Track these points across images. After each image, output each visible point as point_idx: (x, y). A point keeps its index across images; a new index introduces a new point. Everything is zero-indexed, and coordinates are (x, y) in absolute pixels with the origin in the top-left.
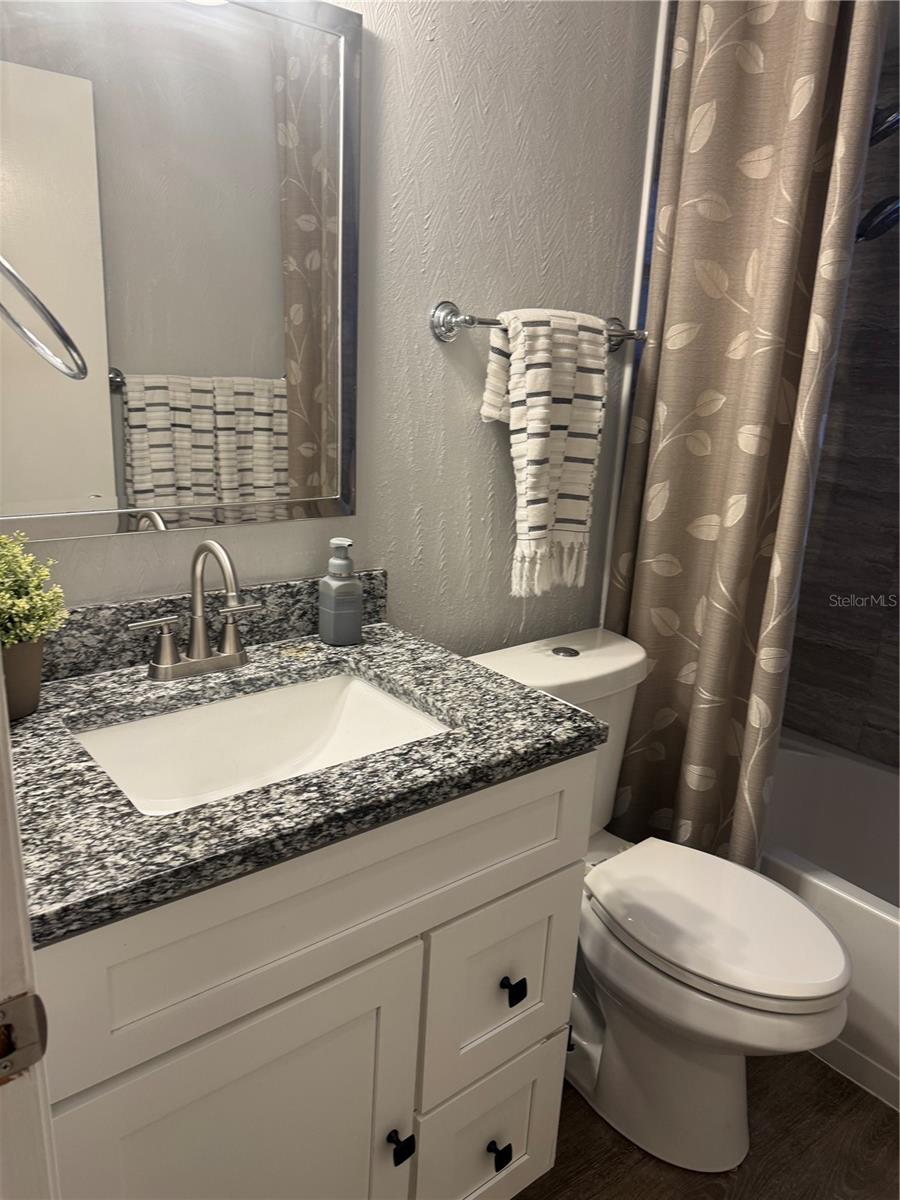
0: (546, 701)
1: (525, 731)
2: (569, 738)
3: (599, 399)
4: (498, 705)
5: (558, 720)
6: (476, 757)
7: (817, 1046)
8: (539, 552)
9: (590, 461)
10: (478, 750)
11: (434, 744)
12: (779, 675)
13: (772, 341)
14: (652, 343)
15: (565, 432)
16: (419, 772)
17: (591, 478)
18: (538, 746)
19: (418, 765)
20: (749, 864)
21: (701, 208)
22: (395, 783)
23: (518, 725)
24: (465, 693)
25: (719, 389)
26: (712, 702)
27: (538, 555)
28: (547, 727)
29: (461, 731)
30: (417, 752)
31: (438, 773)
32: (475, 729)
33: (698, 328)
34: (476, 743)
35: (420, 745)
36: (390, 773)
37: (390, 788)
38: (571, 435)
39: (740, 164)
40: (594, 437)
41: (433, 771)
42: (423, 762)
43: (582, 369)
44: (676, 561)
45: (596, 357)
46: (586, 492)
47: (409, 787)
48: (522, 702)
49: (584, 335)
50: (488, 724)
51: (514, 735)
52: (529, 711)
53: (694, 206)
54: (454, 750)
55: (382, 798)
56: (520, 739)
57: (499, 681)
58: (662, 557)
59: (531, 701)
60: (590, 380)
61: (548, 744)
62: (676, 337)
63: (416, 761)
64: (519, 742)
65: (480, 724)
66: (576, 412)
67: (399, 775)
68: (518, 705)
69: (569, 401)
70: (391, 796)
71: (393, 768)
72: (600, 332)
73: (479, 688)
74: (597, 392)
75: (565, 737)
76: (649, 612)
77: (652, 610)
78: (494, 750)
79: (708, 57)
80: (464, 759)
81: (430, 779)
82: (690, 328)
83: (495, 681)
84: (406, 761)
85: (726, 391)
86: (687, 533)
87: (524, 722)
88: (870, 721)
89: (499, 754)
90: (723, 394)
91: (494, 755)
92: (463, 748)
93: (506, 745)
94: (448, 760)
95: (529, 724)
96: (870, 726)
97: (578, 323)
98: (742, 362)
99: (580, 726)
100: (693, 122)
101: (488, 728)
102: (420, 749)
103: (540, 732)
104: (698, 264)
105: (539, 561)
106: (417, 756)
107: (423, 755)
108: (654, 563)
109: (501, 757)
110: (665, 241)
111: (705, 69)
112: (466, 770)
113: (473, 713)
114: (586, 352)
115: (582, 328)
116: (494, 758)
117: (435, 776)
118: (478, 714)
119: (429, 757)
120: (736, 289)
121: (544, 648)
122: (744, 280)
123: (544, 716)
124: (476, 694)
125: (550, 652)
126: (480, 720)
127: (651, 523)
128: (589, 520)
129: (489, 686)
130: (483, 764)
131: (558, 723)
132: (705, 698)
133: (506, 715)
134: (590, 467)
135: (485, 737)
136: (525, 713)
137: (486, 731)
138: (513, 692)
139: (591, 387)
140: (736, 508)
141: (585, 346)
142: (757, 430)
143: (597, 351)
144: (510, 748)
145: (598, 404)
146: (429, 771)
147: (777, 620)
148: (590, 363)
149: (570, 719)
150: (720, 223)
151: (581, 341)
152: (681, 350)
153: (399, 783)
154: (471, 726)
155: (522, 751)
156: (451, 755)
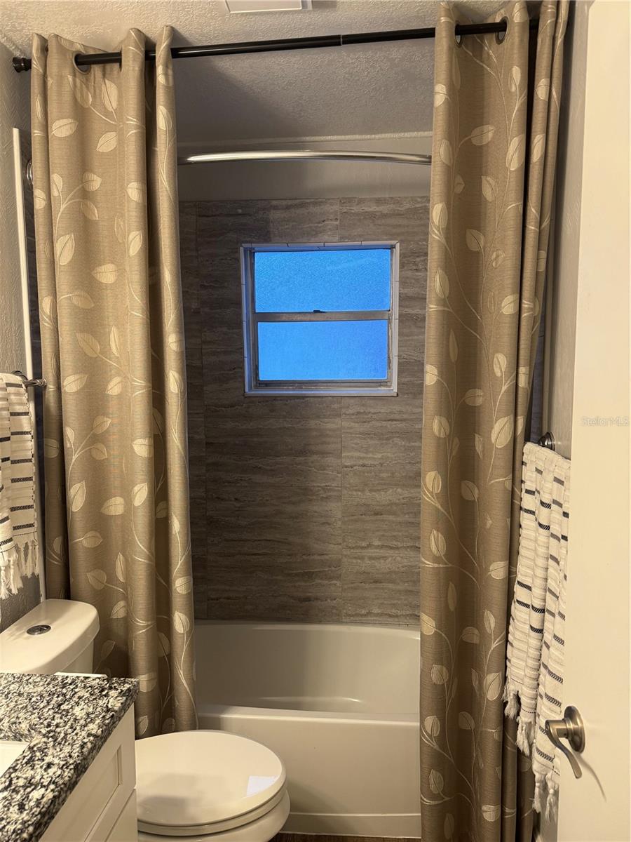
0: (82, 681)
1: (88, 714)
2: (122, 704)
3: (29, 433)
4: (48, 703)
5: (104, 693)
6: (70, 756)
7: (282, 826)
8: (12, 559)
9: (30, 479)
10: (67, 749)
11: (27, 763)
12: (189, 593)
13: (145, 386)
14: (51, 388)
15: (9, 462)
16: (36, 795)
17: (32, 491)
18: (107, 721)
19: (29, 790)
20: (194, 727)
21: (75, 301)
22: (25, 816)
23: (79, 712)
24: (12, 705)
25: (105, 414)
26: (148, 626)
27: (12, 563)
28: (101, 703)
29: (38, 740)
30: (18, 778)
31: (52, 787)
32: (49, 732)
33: (85, 378)
34: (60, 744)
35: (16, 770)
36: (11, 809)
37: (24, 823)
38: (13, 462)
39: (95, 273)
40: (30, 460)
41: (46, 787)
42: (32, 784)
43: (13, 414)
44: (98, 535)
45: (22, 404)
46: (31, 502)
47: (40, 813)
48: (64, 691)
49: (10, 389)
50: (54, 723)
51: (82, 722)
52: (76, 696)
53: (69, 298)
54: (47, 760)
55: (25, 835)
56: (89, 722)
57: (30, 681)
58: (89, 534)
59: (72, 687)
60: (20, 420)
61: (113, 716)
62: (71, 384)
63: (25, 787)
64: (91, 726)
65: (49, 726)
66: (14, 445)
67: (21, 807)
68: (64, 695)
69: (8, 439)
70: (31, 829)
71: (10, 803)
72: (20, 386)
73: (20, 695)
74: (26, 429)
75: (119, 705)
76: (84, 576)
77: (89, 575)
78: (79, 743)
79: (63, 207)
80: (64, 762)
81: (51, 795)
82: (81, 378)
83: (28, 682)
84: (16, 791)
85: (111, 416)
86: (101, 513)
87: (81, 707)
88: (212, 596)
89: (85, 743)
90: (109, 417)
91: (82, 747)
92: (53, 754)
93: (84, 733)
94: (51, 771)
95: (86, 706)
96: (212, 599)
97: (5, 382)
98: (120, 396)
99: (122, 691)
100: (58, 247)
101: (57, 726)
102: (18, 774)
103: (99, 709)
104: (79, 336)
105: (12, 567)
106: (21, 782)
107: (26, 778)
108: (83, 540)
109: (89, 745)
110: (50, 320)
111: (62, 213)
112: (72, 771)
113: (34, 719)
114: (15, 401)
115: (9, 385)
116: (85, 750)
117: (53, 790)
118: (40, 718)
119: (33, 777)
120: (105, 351)
121: (18, 634)
122: (109, 345)
123: (91, 695)
124: (23, 701)
125: (27, 635)
126: (45, 723)
127: (76, 512)
128: (36, 522)
129: (26, 689)
130: (81, 758)
131: (105, 696)
132: (142, 624)
133: (62, 707)
134: (31, 483)
135: (62, 735)
136: (76, 699)
137: (58, 730)
138: (51, 686)
139: (21, 426)
140: (141, 493)
141: (12, 397)
142: (146, 441)
143: (21, 399)
144: (89, 735)
145: (29, 437)
146: (43, 789)
147: (183, 559)
148: (18, 409)
149: (110, 688)
150: (89, 310)
151: (9, 394)
152: (77, 393)
153: (28, 814)
154: (44, 731)
155: (100, 732)
156: (49, 765)
